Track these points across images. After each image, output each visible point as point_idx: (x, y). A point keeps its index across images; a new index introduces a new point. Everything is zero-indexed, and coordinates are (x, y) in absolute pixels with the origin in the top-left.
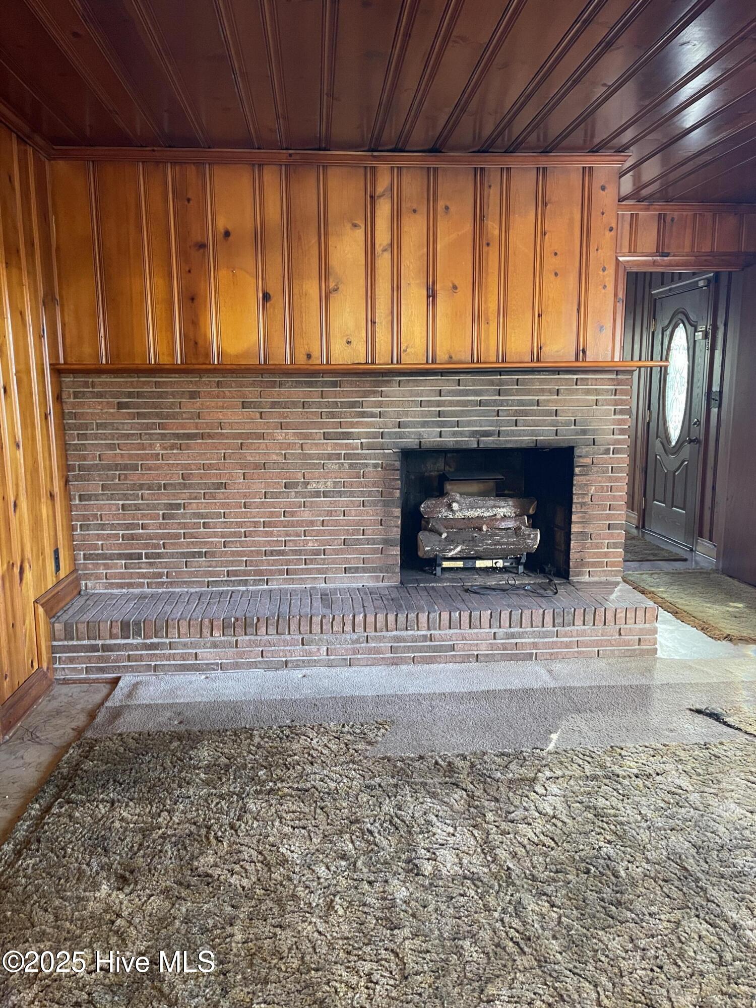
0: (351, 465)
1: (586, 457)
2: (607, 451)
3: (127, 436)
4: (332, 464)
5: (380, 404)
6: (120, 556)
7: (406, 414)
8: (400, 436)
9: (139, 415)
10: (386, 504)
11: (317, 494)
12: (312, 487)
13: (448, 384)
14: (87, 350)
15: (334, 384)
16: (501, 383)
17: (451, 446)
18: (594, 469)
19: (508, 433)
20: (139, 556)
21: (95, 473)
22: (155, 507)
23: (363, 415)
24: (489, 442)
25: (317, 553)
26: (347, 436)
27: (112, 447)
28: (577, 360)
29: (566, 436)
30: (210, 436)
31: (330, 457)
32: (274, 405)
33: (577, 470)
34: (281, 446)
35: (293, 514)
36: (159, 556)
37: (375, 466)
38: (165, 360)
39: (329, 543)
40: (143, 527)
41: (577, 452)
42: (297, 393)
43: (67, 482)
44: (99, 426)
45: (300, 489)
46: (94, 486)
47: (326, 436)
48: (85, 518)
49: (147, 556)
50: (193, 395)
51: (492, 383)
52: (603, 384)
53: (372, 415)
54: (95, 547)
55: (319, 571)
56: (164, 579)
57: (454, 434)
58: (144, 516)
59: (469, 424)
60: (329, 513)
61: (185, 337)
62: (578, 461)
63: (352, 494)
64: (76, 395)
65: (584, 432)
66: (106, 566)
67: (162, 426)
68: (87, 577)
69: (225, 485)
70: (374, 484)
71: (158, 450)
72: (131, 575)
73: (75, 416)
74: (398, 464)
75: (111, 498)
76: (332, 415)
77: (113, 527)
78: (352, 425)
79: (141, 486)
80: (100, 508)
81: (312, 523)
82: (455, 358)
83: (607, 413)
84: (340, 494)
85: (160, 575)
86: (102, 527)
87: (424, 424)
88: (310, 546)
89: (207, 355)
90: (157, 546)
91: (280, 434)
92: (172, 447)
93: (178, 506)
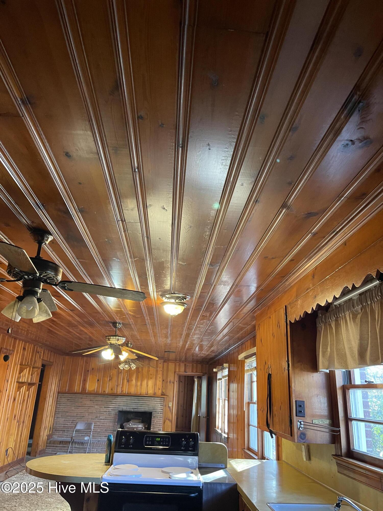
0: (109, 414)
1: (154, 414)
2: (158, 413)
3: (68, 406)
4: (105, 413)
5: (115, 401)
6: (61, 431)
7: (120, 404)
8: (119, 408)
9: (71, 402)
10: (114, 422)
12: (101, 418)
13: (129, 398)
14: (64, 389)
15: (108, 397)
16: (139, 398)
17: (128, 411)
18: (156, 417)
20: (65, 431)
21: (60, 413)
22: (70, 420)
23: (112, 403)
24: (136, 410)
25: (99, 432)
26: (109, 407)
27: (65, 408)
28: (154, 395)
29: (150, 411)
30: (83, 406)
31: (105, 412)
32: (96, 401)
33: (152, 417)
34: (96, 409)
35: (96, 423)
36: (69, 431)
37: (113, 414)
38: (78, 391)
39: (102, 430)
40: (67, 424)
41: (153, 413)
42: (100, 398)
43: (55, 414)
44: (63, 404)
45: (98, 418)
46: (59, 416)
47: (105, 407)
48: (57, 422)
49: (67, 431)
50: (81, 398)
51: (137, 398)
52: (158, 400)
53: (114, 404)
54: (57, 428)
55: (100, 436)
56: (69, 436)
57: (129, 408)
58: (68, 422)
59: (132, 406)
60: (103, 424)
61: (82, 387)
62: (153, 415)
63: (108, 420)
64: (60, 397)
65: (154, 409)
66: (58, 433)
67: (75, 404)
68: (54, 435)
69: (84, 417)
70: (113, 418)
71: (73, 409)
72: (63, 435)
73: (59, 401)
74: (118, 414)
75: (62, 418)
76: (106, 403)
77: (61, 424)
78: (110, 405)
79: (68, 416)
80: (60, 420)
81: (99, 425)
82: (131, 393)
83: (159, 405)
84: (106, 419)
85: (68, 435)
86: (59, 424)
87: (124, 406)
88: (99, 431)
89: (86, 390)
90: (69, 429)
91: (96, 407)
92: (76, 408)
93: (74, 421)
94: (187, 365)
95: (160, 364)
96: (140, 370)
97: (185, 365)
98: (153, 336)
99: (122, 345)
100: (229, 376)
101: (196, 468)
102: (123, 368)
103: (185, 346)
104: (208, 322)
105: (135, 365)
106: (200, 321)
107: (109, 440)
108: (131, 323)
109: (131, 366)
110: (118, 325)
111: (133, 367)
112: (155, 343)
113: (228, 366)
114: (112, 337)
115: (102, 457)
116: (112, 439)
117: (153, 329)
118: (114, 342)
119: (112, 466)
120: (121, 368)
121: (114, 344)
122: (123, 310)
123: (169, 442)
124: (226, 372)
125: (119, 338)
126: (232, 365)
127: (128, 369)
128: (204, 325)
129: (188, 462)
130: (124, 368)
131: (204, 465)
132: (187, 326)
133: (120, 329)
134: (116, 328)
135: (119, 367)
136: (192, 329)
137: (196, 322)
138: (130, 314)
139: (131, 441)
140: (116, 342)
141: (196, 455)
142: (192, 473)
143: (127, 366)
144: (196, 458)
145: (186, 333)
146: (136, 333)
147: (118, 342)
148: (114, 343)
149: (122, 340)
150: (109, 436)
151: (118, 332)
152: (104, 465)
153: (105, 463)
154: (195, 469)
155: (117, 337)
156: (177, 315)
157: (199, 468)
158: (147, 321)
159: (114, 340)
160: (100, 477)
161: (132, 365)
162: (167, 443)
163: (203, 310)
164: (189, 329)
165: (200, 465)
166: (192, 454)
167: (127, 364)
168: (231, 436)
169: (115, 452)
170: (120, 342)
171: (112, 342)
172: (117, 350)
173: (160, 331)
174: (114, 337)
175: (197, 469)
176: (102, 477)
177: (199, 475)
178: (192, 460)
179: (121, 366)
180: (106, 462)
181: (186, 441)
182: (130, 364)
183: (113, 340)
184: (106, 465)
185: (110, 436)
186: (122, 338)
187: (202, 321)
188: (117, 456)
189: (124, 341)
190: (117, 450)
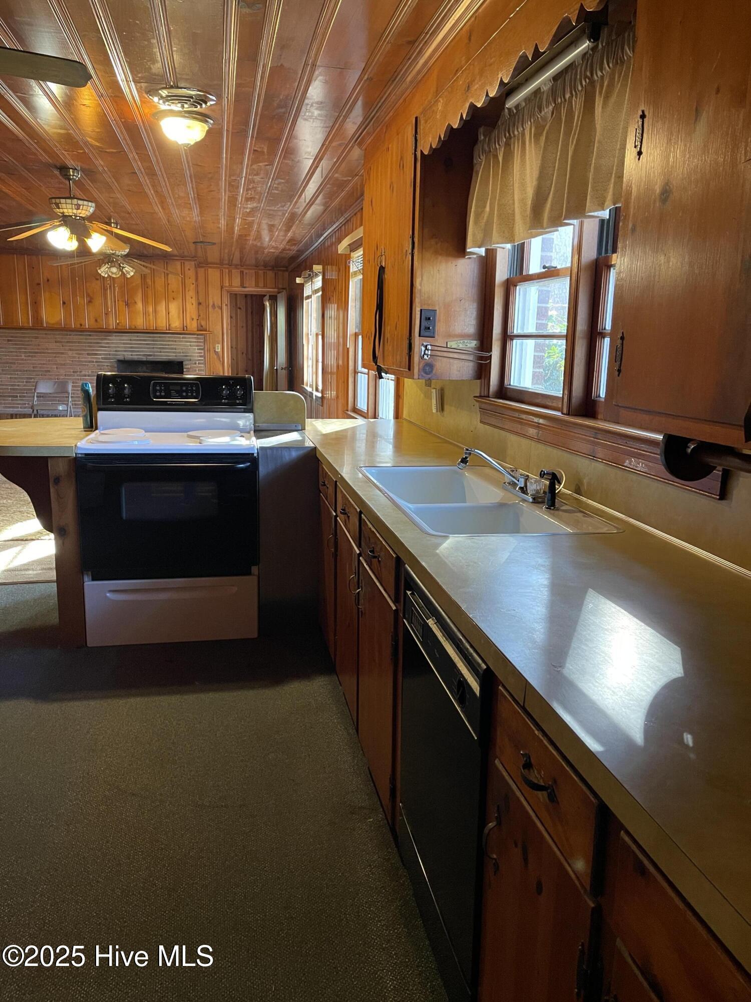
0: (98, 365)
1: (188, 365)
2: (196, 364)
3: (12, 352)
5: (108, 343)
6: (9, 396)
7: (119, 347)
8: (116, 355)
9: (16, 344)
11: (85, 376)
12: (83, 373)
13: (134, 337)
15: (90, 335)
16: (154, 337)
17: (136, 359)
18: (191, 370)
19: (157, 355)
20: (17, 397)
22: (22, 378)
23: (102, 347)
24: (151, 358)
26: (96, 354)
27: (5, 356)
28: (184, 330)
29: (179, 359)
30: (43, 353)
31: (90, 362)
32: (68, 342)
33: (185, 370)
34: (71, 357)
36: (23, 397)
37: (107, 366)
38: (26, 325)
40: (18, 386)
41: (184, 363)
42: (75, 338)
47: (88, 354)
49: (20, 397)
50: (36, 338)
51: (150, 337)
52: (192, 339)
53: (106, 347)
57: (137, 355)
58: (19, 382)
59: (142, 351)
61: (33, 316)
62: (184, 366)
65: (186, 356)
67: (25, 349)
69: (49, 371)
71: (23, 357)
72: (15, 404)
74: (116, 365)
76: (91, 347)
78: (98, 350)
79: (17, 371)
82: (138, 327)
83: (195, 349)
85: (26, 404)
87: (125, 351)
89: (42, 323)
90: (22, 393)
91: (70, 353)
92: (29, 356)
93: (30, 378)
94: (246, 273)
95: (189, 270)
96: (150, 283)
97: (242, 272)
98: (157, 203)
99: (91, 218)
100: (323, 288)
101: (251, 430)
102: (108, 275)
103: (233, 228)
104: (268, 167)
105: (132, 269)
106: (251, 165)
107: (86, 393)
108: (100, 169)
109: (124, 270)
110: (73, 172)
111: (128, 273)
112: (168, 222)
113: (321, 271)
114: (63, 201)
115: (79, 422)
116: (91, 389)
117: (153, 186)
118: (70, 211)
119: (97, 431)
120: (103, 275)
121: (71, 216)
122: (71, 131)
123: (197, 391)
124: (318, 282)
125: (80, 202)
126: (329, 267)
127: (118, 276)
128: (262, 176)
129: (238, 425)
130: (110, 274)
131: (263, 426)
132: (225, 179)
133: (78, 183)
134: (69, 180)
135: (99, 271)
136: (238, 187)
137: (242, 169)
138: (92, 145)
139: (126, 391)
140: (75, 211)
141: (250, 411)
142: (242, 436)
143: (114, 270)
144: (251, 415)
145: (229, 197)
146: (119, 196)
147: (79, 211)
148: (71, 214)
149: (87, 209)
150: (83, 385)
151: (75, 191)
152: (81, 431)
153: (84, 428)
154: (249, 433)
155: (75, 201)
156: (192, 143)
157: (255, 431)
158: (134, 165)
159: (69, 206)
160: (73, 445)
161: (126, 269)
162: (194, 394)
163: (252, 137)
164: (233, 186)
165: (258, 426)
166: (243, 410)
167: (114, 266)
168: (328, 395)
169: (100, 409)
170: (84, 212)
171: (65, 211)
172: (79, 228)
173: (170, 192)
174: (69, 201)
175: (252, 432)
176: (76, 446)
177: (254, 439)
178: (245, 420)
179: (102, 269)
180: (87, 426)
181: (229, 389)
182: (120, 266)
183: (67, 208)
184: (85, 431)
185: (86, 384)
186: (86, 203)
187: (255, 167)
188: (102, 416)
189: (92, 210)
190: (102, 406)
